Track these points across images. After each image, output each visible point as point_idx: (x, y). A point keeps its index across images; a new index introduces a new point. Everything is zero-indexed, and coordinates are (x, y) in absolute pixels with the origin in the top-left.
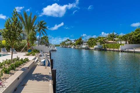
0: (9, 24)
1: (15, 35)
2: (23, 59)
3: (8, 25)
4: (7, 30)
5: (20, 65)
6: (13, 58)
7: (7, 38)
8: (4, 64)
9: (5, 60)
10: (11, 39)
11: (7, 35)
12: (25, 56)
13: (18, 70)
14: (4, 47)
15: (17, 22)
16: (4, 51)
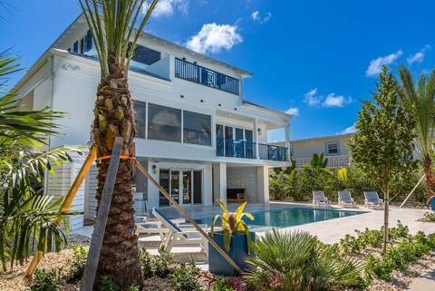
0: (370, 120)
1: (391, 152)
2: (427, 234)
3: (366, 121)
4: (364, 138)
5: (418, 255)
6: (390, 227)
7: (366, 161)
8: (362, 245)
9: (364, 230)
10: (377, 165)
11: (366, 152)
12: (422, 220)
13: (417, 275)
14: (344, 188)
15: (394, 108)
16: (346, 199)
